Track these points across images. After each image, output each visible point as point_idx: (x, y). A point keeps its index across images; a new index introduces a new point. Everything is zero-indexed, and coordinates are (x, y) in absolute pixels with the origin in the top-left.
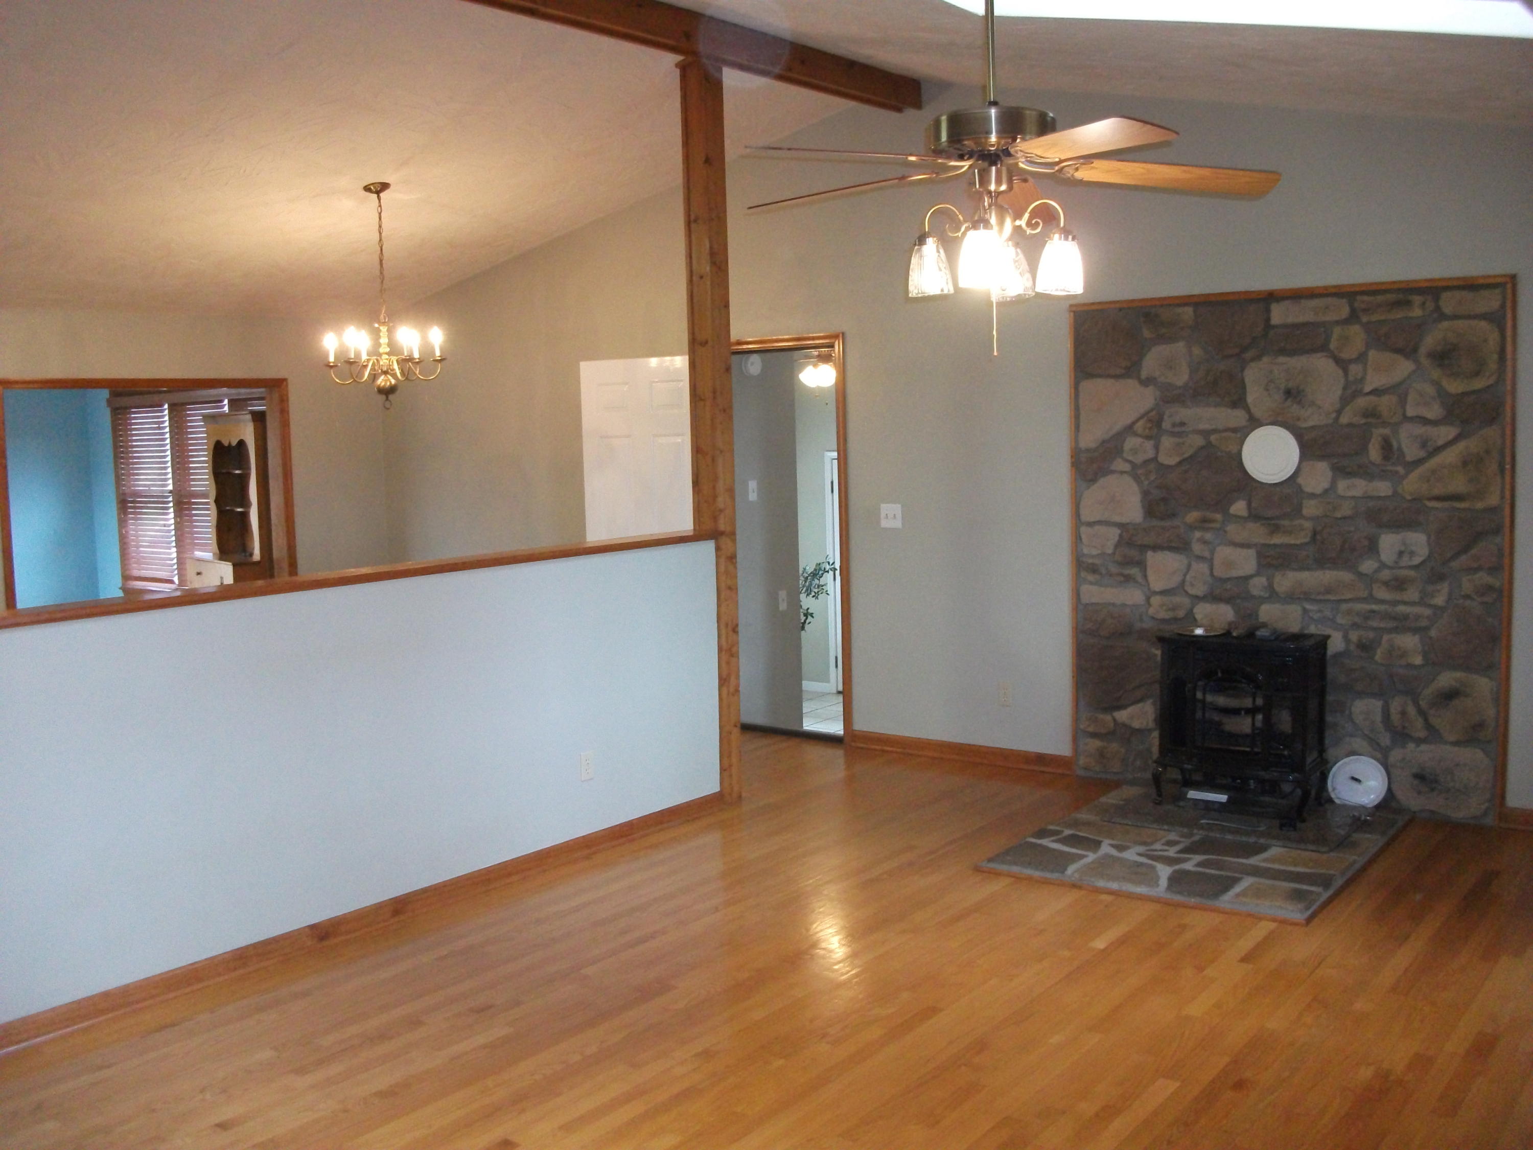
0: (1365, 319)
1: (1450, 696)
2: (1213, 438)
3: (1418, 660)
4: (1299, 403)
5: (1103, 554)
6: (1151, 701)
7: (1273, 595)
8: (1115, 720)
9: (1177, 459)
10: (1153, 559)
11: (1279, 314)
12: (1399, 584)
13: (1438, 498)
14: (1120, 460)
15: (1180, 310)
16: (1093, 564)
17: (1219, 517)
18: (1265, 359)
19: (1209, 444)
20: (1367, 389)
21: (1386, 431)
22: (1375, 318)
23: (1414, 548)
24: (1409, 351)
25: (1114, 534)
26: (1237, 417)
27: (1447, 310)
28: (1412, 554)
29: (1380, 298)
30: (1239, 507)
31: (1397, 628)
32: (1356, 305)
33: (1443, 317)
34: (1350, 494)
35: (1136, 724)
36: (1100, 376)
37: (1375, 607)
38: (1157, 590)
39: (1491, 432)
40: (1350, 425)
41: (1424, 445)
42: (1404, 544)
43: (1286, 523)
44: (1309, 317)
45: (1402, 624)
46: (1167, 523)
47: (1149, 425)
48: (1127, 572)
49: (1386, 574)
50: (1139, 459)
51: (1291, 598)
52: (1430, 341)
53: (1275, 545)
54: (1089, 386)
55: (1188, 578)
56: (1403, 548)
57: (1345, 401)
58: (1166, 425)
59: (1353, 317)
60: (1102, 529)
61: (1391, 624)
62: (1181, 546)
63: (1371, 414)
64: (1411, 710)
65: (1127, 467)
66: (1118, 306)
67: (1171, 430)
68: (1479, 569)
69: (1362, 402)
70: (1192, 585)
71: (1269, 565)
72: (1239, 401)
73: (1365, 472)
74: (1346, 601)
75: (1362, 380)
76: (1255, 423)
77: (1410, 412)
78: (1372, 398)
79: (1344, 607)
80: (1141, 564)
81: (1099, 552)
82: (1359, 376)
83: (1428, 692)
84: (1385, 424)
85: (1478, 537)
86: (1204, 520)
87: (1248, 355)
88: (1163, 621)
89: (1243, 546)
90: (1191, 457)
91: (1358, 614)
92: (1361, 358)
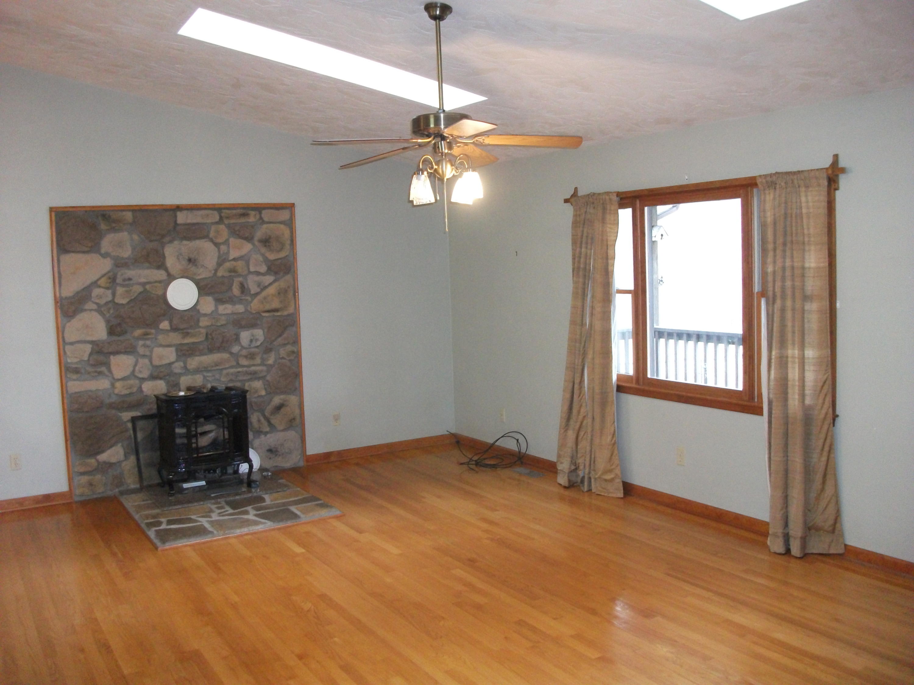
0: (226, 222)
1: (279, 408)
2: (148, 287)
3: (263, 393)
4: (196, 265)
5: (81, 361)
6: (121, 444)
7: (187, 371)
8: (97, 461)
9: (128, 300)
10: (114, 360)
11: (182, 218)
12: (251, 356)
13: (268, 311)
14: (90, 303)
15: (124, 213)
16: (76, 368)
17: (153, 331)
18: (176, 242)
19: (145, 290)
20: (231, 257)
21: (241, 279)
22: (232, 221)
23: (257, 337)
24: (249, 239)
25: (88, 348)
26: (161, 275)
27: (266, 219)
28: (257, 340)
29: (234, 211)
30: (165, 325)
31: (251, 379)
32: (223, 215)
33: (264, 222)
34: (225, 313)
35: (113, 460)
36: (73, 252)
37: (240, 370)
38: (119, 377)
39: (288, 277)
40: (223, 277)
41: (259, 286)
42: (253, 336)
43: (192, 331)
44: (199, 220)
45: (255, 376)
46: (121, 338)
47: (109, 281)
48: (99, 370)
49: (244, 352)
50: (102, 302)
51: (197, 371)
52: (259, 234)
53: (187, 344)
54: (67, 258)
55: (137, 368)
56: (252, 338)
57: (220, 264)
58: (119, 281)
59: (221, 220)
60: (81, 346)
61: (249, 377)
62: (130, 350)
63: (233, 270)
64: (262, 419)
65: (95, 307)
66: (84, 209)
67: (121, 283)
68: (288, 344)
69: (227, 265)
70: (140, 372)
71: (184, 355)
72: (161, 265)
73: (231, 300)
74: (226, 369)
75: (228, 253)
76: (171, 278)
77: (252, 269)
78: (232, 262)
79: (225, 372)
80: (107, 365)
81: (78, 360)
82: (226, 251)
83: (268, 409)
84: (239, 276)
85: (285, 328)
86: (146, 334)
87: (167, 239)
88: (126, 395)
89: (169, 346)
90: (135, 298)
91: (232, 374)
92: (226, 242)
